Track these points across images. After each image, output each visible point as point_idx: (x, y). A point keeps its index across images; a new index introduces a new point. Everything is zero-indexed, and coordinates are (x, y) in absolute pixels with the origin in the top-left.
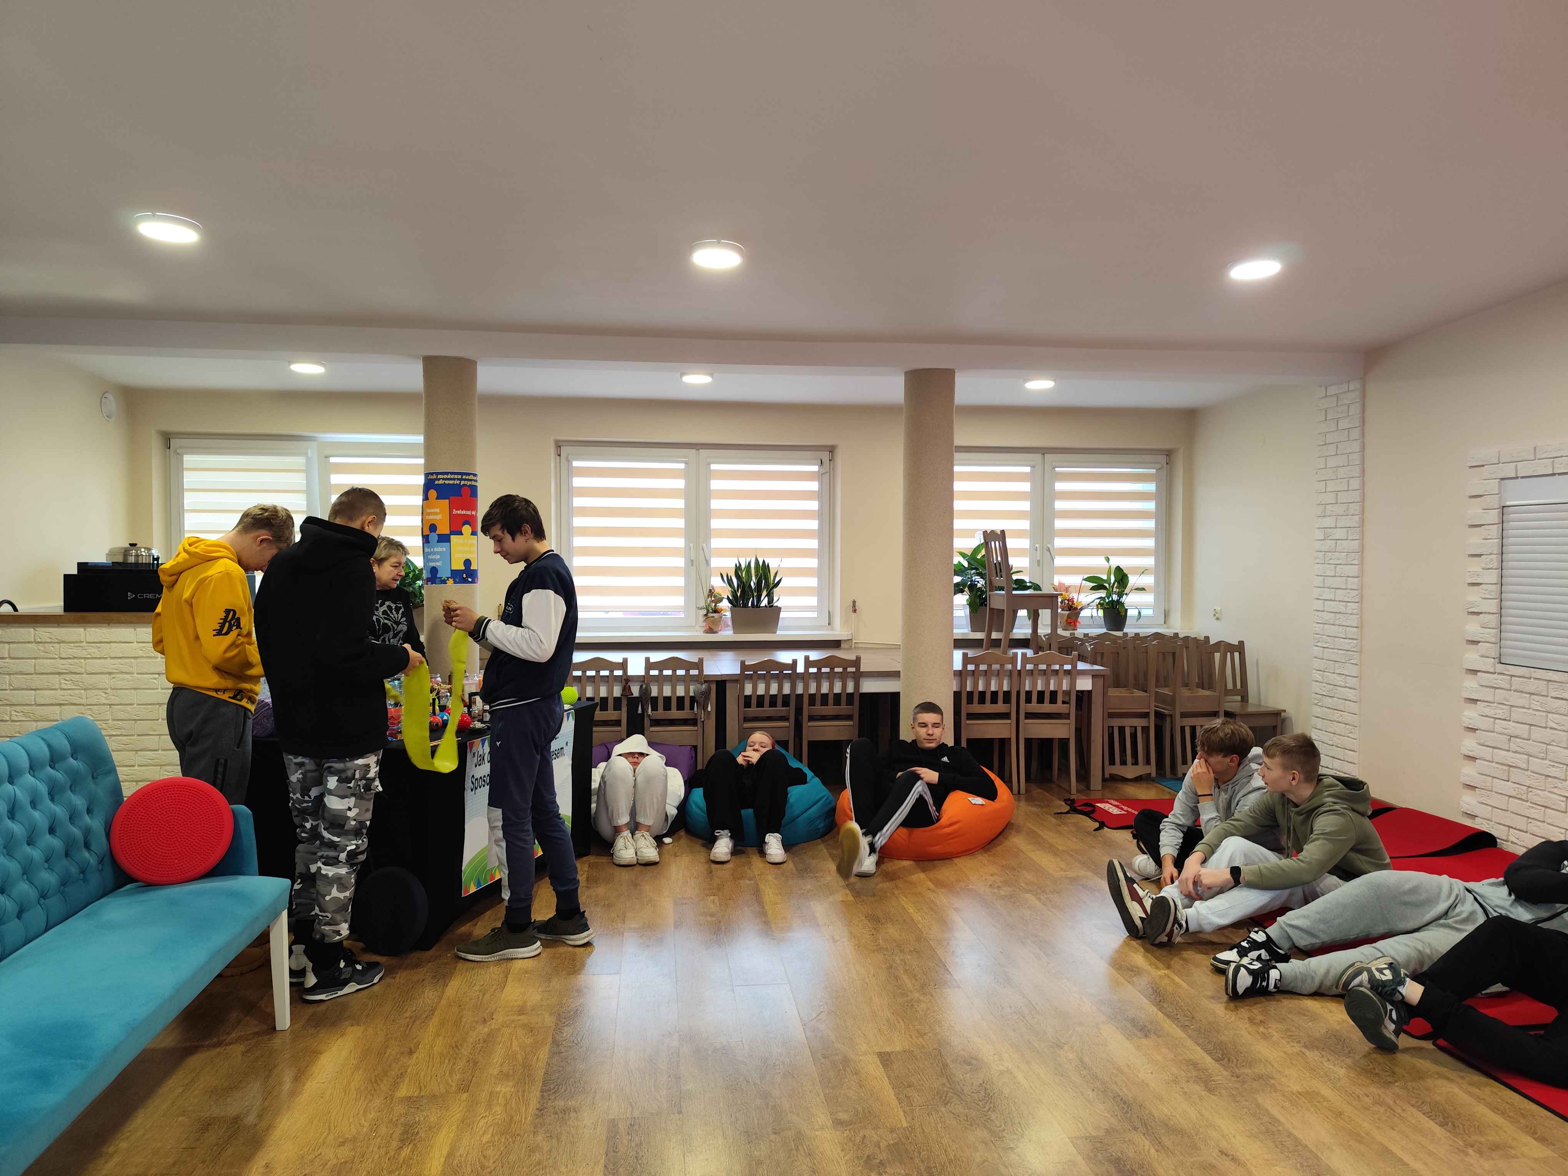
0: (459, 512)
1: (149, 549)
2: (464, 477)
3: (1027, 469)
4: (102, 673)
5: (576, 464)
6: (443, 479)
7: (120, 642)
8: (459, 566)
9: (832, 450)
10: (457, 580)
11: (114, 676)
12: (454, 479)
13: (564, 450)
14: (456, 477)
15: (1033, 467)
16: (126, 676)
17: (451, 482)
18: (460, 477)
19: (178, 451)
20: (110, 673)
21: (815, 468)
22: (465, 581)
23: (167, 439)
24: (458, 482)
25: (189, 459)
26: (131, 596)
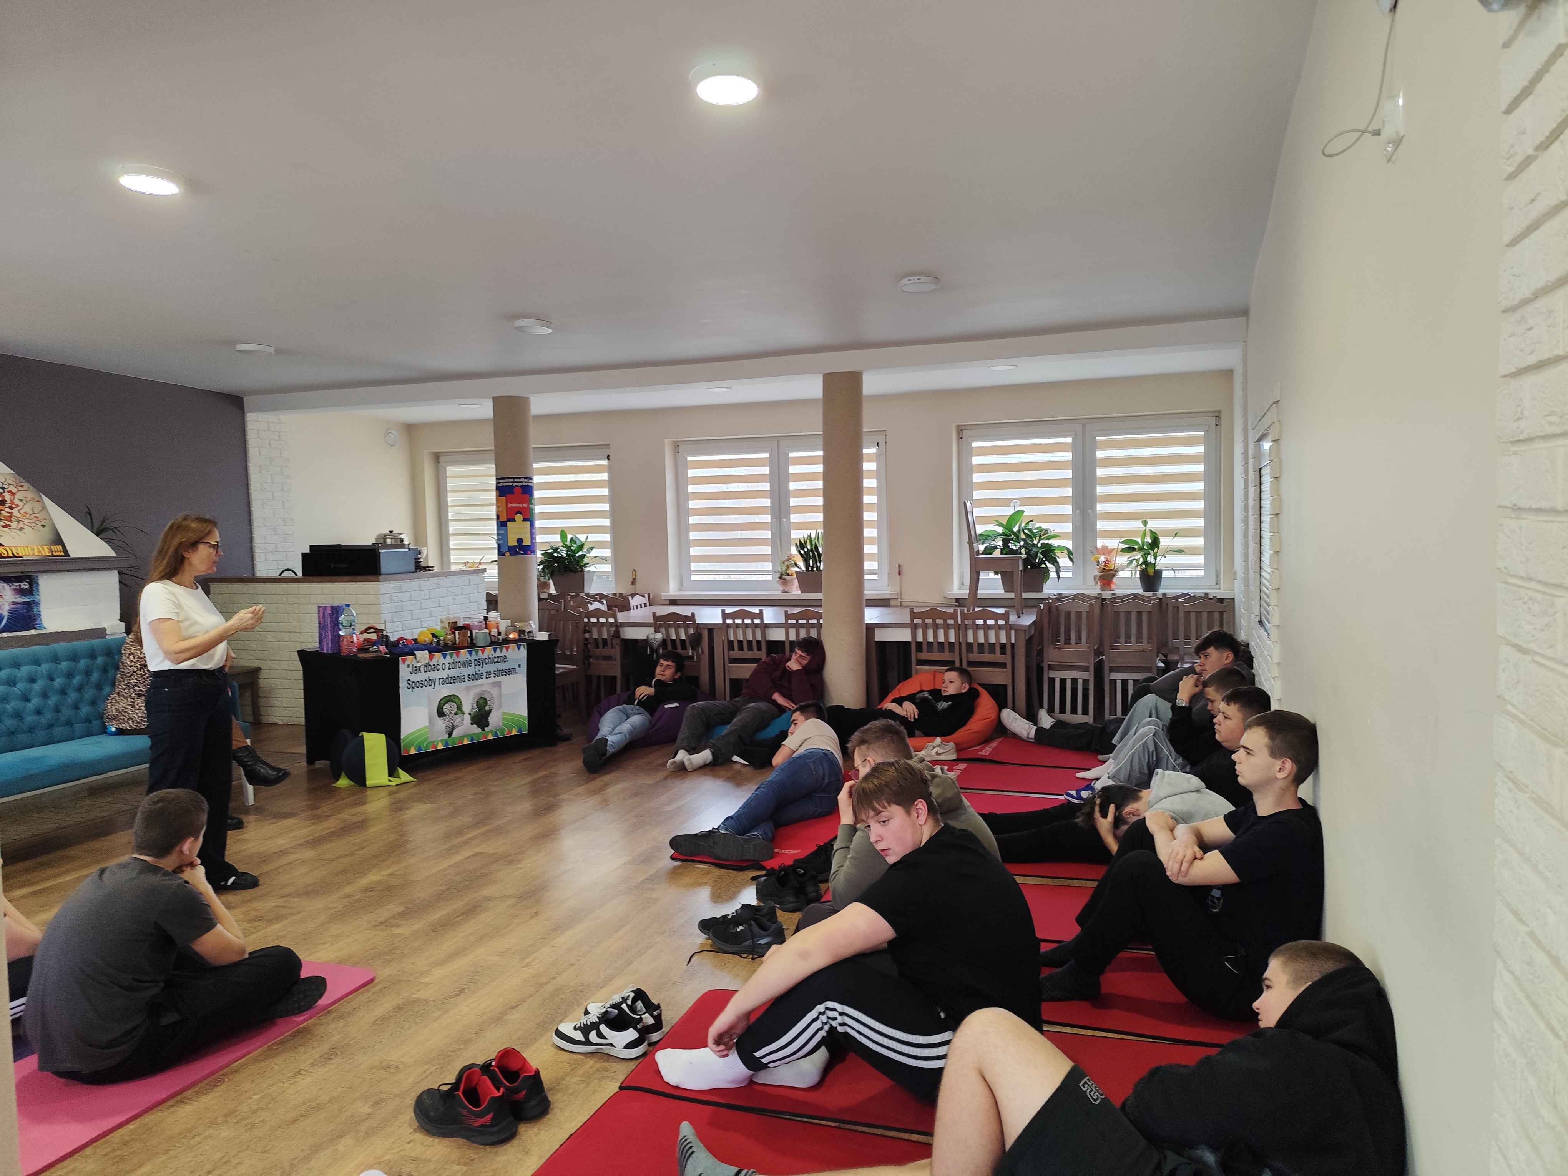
0: (513, 505)
2: (516, 480)
3: (1069, 439)
5: (691, 459)
6: (503, 483)
8: (513, 542)
9: (885, 434)
10: (512, 553)
12: (508, 482)
13: (682, 449)
14: (510, 480)
15: (1074, 438)
17: (507, 484)
18: (512, 480)
19: (445, 465)
21: (874, 450)
22: (518, 554)
23: (437, 457)
24: (511, 484)
25: (450, 470)
26: (332, 566)
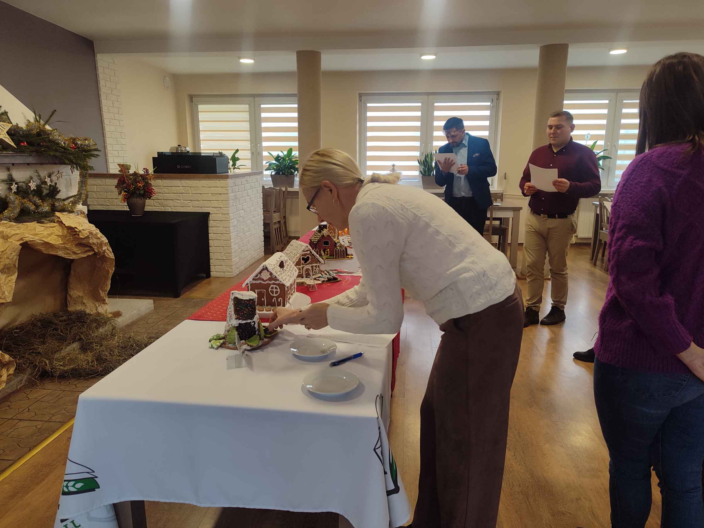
1: (186, 148)
3: (607, 102)
4: (169, 200)
5: (368, 105)
7: (175, 186)
9: (498, 93)
11: (174, 201)
13: (363, 98)
15: (610, 101)
16: (178, 201)
19: (196, 103)
20: (172, 200)
21: (489, 104)
23: (191, 98)
25: (201, 107)
26: (179, 167)
